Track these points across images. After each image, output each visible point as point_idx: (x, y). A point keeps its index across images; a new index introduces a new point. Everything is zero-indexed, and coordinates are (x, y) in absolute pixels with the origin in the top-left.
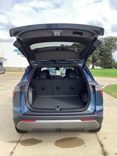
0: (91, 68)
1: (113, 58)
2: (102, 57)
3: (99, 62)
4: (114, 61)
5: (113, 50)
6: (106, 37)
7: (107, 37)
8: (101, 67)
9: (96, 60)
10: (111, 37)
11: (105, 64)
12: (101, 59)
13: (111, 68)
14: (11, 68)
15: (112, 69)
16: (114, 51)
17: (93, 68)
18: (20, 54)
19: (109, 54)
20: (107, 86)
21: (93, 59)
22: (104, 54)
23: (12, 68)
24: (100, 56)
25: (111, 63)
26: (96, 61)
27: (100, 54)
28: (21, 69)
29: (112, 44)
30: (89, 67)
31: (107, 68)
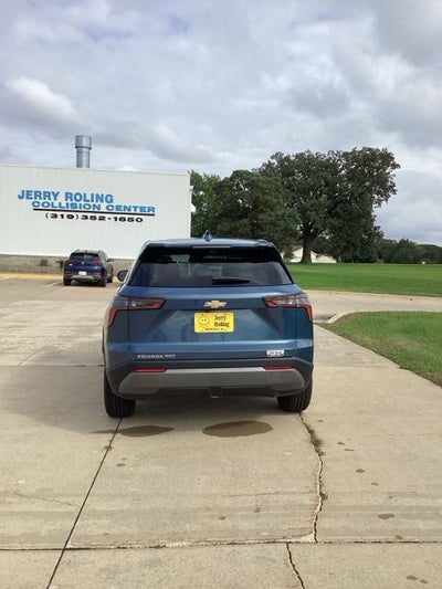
0: (300, 260)
1: (376, 224)
2: (335, 222)
3: (327, 237)
4: (380, 235)
5: (376, 197)
6: (350, 151)
7: (354, 151)
8: (335, 257)
9: (317, 232)
10: (370, 149)
11: (346, 249)
12: (333, 229)
13: (369, 260)
14: (7, 259)
15: (375, 264)
16: (379, 202)
17: (306, 259)
18: (41, 207)
19: (361, 211)
20: (345, 317)
21: (306, 229)
22: (344, 211)
23: (13, 259)
24: (330, 219)
25: (367, 243)
26: (315, 236)
27: (329, 212)
28: (44, 262)
29: (372, 176)
30: (289, 255)
31: (356, 260)
